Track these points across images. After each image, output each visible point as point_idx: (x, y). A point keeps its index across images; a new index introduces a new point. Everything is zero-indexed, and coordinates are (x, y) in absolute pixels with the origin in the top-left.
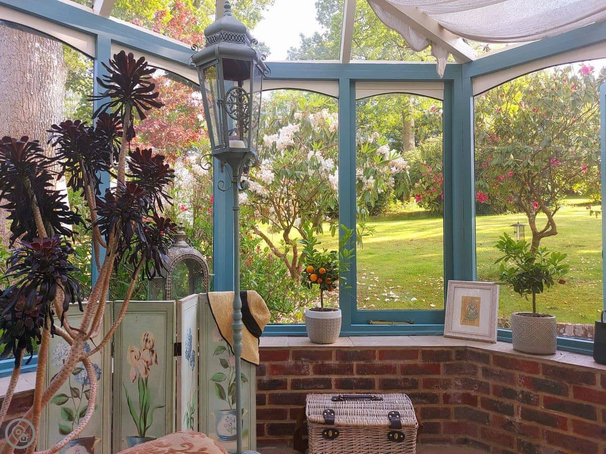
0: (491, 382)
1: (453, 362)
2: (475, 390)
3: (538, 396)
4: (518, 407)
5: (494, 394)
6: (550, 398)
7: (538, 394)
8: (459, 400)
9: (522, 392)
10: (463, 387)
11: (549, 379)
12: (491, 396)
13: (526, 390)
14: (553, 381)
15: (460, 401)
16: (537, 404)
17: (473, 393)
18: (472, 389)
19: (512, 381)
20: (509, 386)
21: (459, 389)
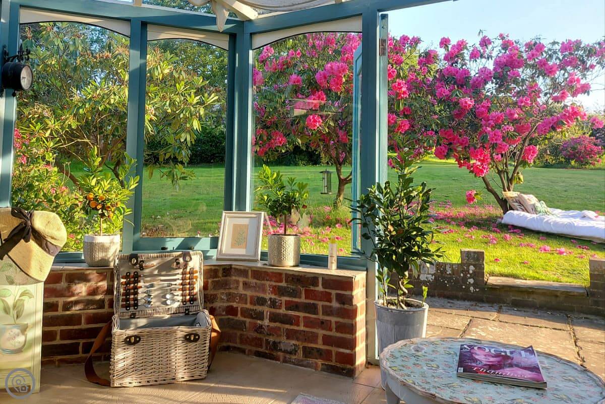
0: (249, 293)
1: (220, 279)
2: (236, 302)
3: (281, 300)
4: (267, 312)
5: (251, 303)
6: (289, 301)
7: (281, 299)
8: (223, 311)
9: (270, 299)
10: (228, 300)
11: (289, 286)
12: (248, 306)
13: (273, 296)
14: (292, 287)
15: (224, 313)
16: (280, 308)
17: (235, 305)
18: (234, 301)
19: (264, 291)
20: (261, 295)
21: (224, 302)
